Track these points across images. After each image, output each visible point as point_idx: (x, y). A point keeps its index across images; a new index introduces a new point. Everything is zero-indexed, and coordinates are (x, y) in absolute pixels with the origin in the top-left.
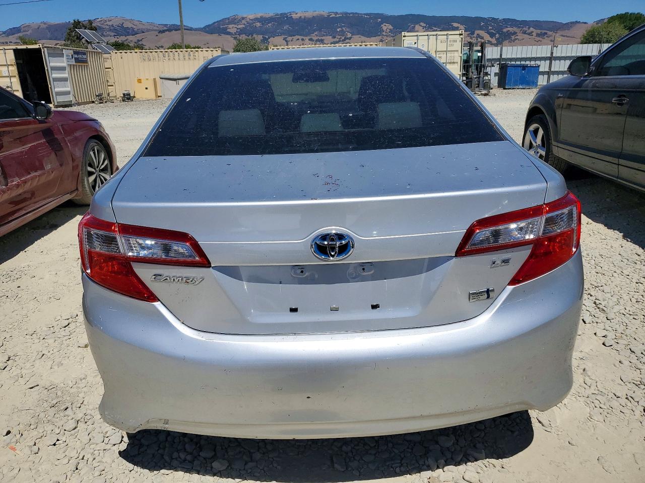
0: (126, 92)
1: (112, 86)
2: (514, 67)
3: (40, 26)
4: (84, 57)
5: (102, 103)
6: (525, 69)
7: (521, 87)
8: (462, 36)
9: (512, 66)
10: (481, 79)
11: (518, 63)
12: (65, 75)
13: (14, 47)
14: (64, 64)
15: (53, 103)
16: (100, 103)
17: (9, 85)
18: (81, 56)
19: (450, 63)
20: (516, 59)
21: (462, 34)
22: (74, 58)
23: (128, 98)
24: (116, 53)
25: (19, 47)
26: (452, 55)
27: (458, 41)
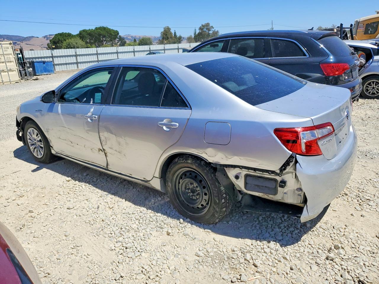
2: (38, 62)
6: (45, 64)
7: (45, 74)
8: (11, 45)
9: (37, 62)
10: (26, 70)
11: (40, 60)
19: (8, 62)
20: (38, 58)
21: (11, 44)
26: (8, 57)
27: (10, 48)
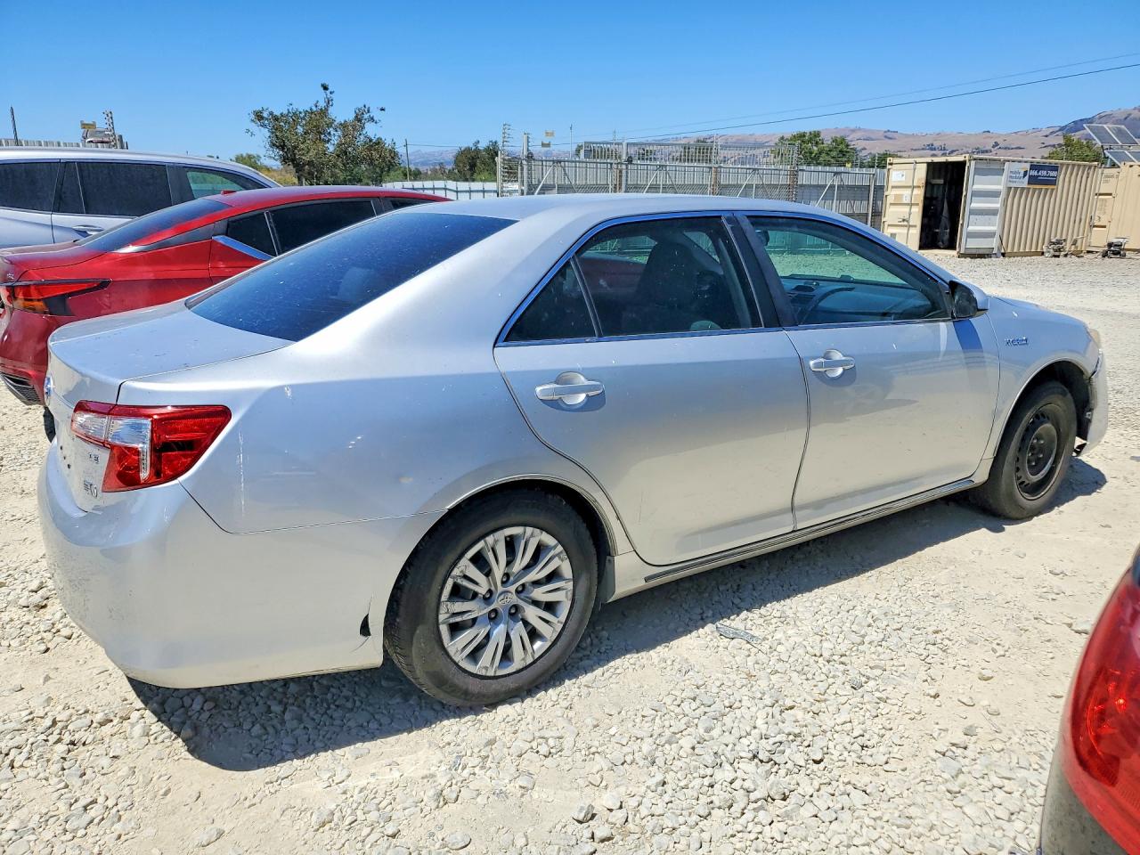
0: (1115, 241)
1: (1104, 227)
3: (1130, 115)
4: (1053, 174)
5: (1058, 256)
12: (996, 204)
13: (929, 160)
14: (1000, 187)
15: (958, 250)
16: (1055, 256)
17: (907, 217)
18: (1044, 173)
22: (1027, 177)
23: (1115, 250)
24: (1131, 166)
25: (936, 160)
